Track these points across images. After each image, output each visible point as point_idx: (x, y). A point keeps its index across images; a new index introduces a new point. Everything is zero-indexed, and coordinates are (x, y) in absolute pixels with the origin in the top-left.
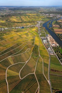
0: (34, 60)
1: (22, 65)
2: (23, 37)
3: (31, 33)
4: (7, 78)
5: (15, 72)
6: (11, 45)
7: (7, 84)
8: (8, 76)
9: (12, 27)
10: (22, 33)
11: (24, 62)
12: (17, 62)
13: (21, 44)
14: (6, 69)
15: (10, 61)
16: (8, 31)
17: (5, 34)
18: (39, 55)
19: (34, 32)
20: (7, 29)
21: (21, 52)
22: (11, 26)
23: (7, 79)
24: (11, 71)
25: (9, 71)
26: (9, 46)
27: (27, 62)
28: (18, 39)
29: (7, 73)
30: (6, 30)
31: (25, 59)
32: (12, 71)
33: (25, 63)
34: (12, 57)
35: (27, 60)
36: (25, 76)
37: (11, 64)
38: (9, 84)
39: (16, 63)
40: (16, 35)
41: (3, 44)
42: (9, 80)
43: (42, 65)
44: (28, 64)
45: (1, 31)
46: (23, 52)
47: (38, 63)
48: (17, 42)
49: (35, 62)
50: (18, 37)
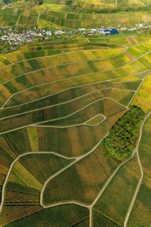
1: (62, 163)
4: (9, 184)
5: (33, 177)
6: (54, 91)
8: (13, 180)
9: (77, 28)
10: (101, 52)
11: (69, 156)
13: (83, 91)
14: (13, 160)
15: (30, 138)
16: (60, 41)
17: (46, 51)
20: (61, 32)
21: (70, 121)
22: (74, 25)
23: (6, 187)
24: (24, 170)
25: (19, 166)
26: (46, 90)
27: (78, 159)
28: (81, 72)
29: (12, 172)
30: (56, 37)
31: (76, 147)
33: (71, 161)
35: (82, 154)
36: (57, 201)
37: (31, 150)
38: (6, 205)
39: (45, 151)
41: (32, 82)
42: (11, 194)
44: (78, 167)
45: (44, 39)
50: (84, 65)
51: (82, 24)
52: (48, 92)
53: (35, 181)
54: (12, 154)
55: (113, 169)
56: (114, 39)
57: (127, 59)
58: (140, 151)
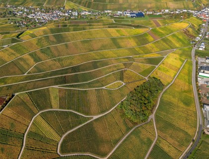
0: (122, 121)
1: (79, 120)
2: (122, 44)
3: (161, 35)
4: (30, 133)
7: (22, 145)
8: (34, 130)
9: (103, 10)
10: (125, 31)
12: (68, 109)
13: (106, 64)
14: (36, 114)
15: (52, 97)
16: (86, 20)
17: (71, 28)
19: (174, 36)
20: (87, 13)
21: (90, 85)
22: (101, 7)
23: (28, 134)
24: (44, 124)
25: (40, 120)
26: (69, 61)
27: (95, 117)
28: (104, 47)
29: (33, 123)
30: (82, 17)
31: (94, 108)
32: (46, 124)
33: (89, 119)
34: (60, 91)
35: (99, 114)
36: (73, 151)
37: (52, 108)
38: (27, 148)
39: (65, 108)
40: (103, 35)
41: (56, 53)
42: (32, 141)
44: (95, 125)
45: (70, 18)
46: (97, 85)
47: (133, 137)
48: (97, 57)
49: (124, 128)
50: (108, 41)
51: (108, 7)
52: (71, 63)
53: (54, 134)
54: (35, 109)
55: (129, 129)
56: (139, 21)
57: (151, 38)
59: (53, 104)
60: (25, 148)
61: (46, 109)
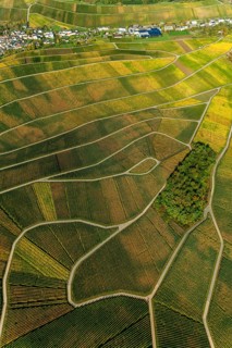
0: (165, 225)
1: (96, 236)
2: (138, 87)
3: (196, 66)
4: (13, 275)
5: (51, 261)
6: (70, 126)
7: (2, 304)
8: (18, 268)
9: (95, 27)
10: (138, 64)
11: (108, 223)
12: (73, 218)
13: (118, 125)
14: (17, 237)
15: (41, 200)
16: (71, 47)
17: (49, 64)
18: (209, 209)
19: (214, 66)
20: (70, 34)
21: (103, 170)
22: (90, 23)
23: (9, 279)
24: (35, 252)
25: (27, 245)
26: (57, 124)
27: (122, 227)
28: (110, 95)
29: (15, 255)
30: (62, 41)
31: (117, 209)
32: (41, 253)
33: (112, 231)
34: (53, 187)
35: (127, 219)
36: (95, 294)
37: (44, 220)
38: (12, 308)
39: (68, 218)
40: (105, 74)
41: (30, 112)
42: (17, 291)
43: (211, 271)
44: (124, 239)
45: (42, 44)
46: (115, 168)
47: (189, 252)
48: (102, 114)
49: (170, 238)
50: (114, 84)
51: (102, 20)
52: (61, 128)
53: (56, 266)
54: (13, 228)
55: (178, 238)
56: (155, 44)
57: (179, 73)
58: (215, 208)
59: (44, 212)
60: (8, 309)
61: (34, 223)
